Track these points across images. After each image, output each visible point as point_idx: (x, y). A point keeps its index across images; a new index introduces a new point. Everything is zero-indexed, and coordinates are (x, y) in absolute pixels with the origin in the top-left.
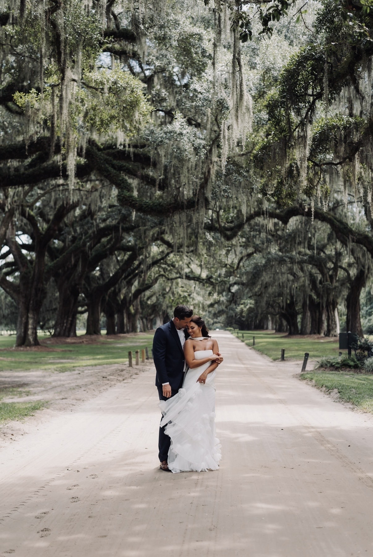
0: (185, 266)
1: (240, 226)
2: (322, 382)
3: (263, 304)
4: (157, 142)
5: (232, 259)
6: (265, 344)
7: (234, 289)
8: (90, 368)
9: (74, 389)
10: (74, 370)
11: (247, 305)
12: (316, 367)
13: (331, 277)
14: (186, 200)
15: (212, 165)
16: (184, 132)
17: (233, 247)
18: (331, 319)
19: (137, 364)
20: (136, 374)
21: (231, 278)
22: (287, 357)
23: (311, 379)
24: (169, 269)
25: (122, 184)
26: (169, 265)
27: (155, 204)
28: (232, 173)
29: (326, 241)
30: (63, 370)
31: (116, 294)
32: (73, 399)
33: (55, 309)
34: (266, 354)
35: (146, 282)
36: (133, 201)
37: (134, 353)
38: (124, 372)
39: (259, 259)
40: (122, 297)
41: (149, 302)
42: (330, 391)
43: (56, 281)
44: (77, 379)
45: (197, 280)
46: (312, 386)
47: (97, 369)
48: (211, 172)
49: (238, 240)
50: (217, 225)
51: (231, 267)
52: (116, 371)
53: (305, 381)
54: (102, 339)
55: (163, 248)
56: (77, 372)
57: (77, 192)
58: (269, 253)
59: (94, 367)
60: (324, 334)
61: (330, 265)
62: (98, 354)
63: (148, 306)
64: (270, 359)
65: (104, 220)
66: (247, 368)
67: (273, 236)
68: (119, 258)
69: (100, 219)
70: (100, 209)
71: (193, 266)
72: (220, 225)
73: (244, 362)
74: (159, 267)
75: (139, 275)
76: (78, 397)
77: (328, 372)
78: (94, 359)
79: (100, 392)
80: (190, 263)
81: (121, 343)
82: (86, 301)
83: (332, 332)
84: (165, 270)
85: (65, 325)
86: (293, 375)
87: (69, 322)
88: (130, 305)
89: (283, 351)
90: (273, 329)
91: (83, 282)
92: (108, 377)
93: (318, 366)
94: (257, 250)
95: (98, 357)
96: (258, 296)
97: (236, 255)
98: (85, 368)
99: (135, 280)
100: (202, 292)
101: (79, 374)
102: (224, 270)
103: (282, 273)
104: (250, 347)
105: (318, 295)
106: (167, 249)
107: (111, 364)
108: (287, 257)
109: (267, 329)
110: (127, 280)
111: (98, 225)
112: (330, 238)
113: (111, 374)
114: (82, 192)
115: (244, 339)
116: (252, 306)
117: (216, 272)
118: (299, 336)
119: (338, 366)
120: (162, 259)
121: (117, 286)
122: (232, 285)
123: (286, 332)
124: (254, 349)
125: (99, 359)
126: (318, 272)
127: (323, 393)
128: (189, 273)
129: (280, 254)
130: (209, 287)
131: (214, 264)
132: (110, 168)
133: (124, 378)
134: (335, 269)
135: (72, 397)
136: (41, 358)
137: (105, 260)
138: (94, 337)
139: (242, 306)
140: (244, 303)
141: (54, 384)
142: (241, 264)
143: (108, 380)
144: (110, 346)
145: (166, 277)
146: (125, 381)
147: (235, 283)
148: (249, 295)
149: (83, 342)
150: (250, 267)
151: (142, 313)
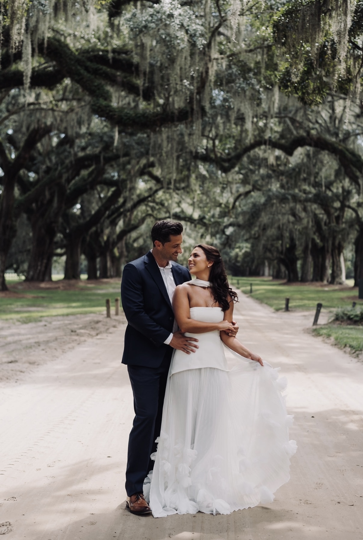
0: (175, 205)
1: (238, 157)
2: (345, 341)
3: (261, 247)
4: (140, 27)
5: (227, 198)
6: (263, 291)
7: (229, 231)
8: (60, 318)
9: (31, 347)
10: (40, 321)
11: (243, 249)
12: (330, 321)
13: (338, 218)
14: (176, 109)
15: (211, 63)
16: (176, 13)
17: (229, 185)
18: (336, 266)
19: (117, 314)
20: (114, 327)
21: (226, 219)
22: (291, 307)
23: (329, 336)
24: (157, 207)
25: (98, 91)
26: (157, 204)
27: (139, 115)
28: (235, 80)
29: (333, 178)
30: (26, 321)
31: (99, 234)
32: (25, 363)
33: (29, 251)
34: (266, 303)
35: (133, 222)
36: (110, 111)
37: (114, 300)
38: (100, 325)
39: (258, 197)
40: (105, 238)
41: (135, 245)
42: (357, 352)
43: (29, 219)
44: (40, 333)
45: (188, 221)
46: (332, 345)
47: (68, 320)
48: (210, 72)
49: (235, 176)
50: (212, 156)
51: (227, 206)
52: (90, 323)
53: (320, 339)
54: (81, 284)
55: (152, 184)
56: (43, 323)
57: (50, 112)
58: (270, 190)
59: (65, 318)
60: (328, 281)
61: (337, 205)
62: (74, 301)
63: (134, 249)
64: (272, 310)
65: (83, 149)
66: (247, 321)
67: (274, 171)
68: (102, 195)
69: (79, 147)
70: (79, 136)
71: (184, 206)
72: (216, 155)
73: (243, 312)
74: (147, 205)
75: (124, 214)
76: (32, 359)
77: (345, 327)
78: (68, 307)
79: (64, 352)
80: (180, 202)
81: (102, 289)
82: (65, 242)
83: (337, 280)
84: (153, 208)
85: (39, 268)
86: (303, 330)
87: (44, 265)
88: (113, 248)
89: (288, 300)
90: (269, 275)
91: (60, 220)
92: (78, 331)
93: (333, 318)
94: (255, 188)
95: (74, 304)
96: (255, 240)
97: (231, 193)
98: (54, 318)
99: (120, 220)
100: (193, 235)
101: (45, 325)
102: (218, 209)
103: (284, 214)
104: (247, 295)
105: (323, 238)
106: (156, 185)
107: (86, 313)
108: (290, 194)
109: (263, 275)
110: (111, 219)
111: (76, 154)
112: (338, 174)
113: (84, 327)
114: (56, 113)
115: (240, 285)
116: (248, 250)
117: (209, 212)
118: (299, 283)
119: (357, 319)
120: (150, 196)
121: (99, 225)
122: (227, 227)
123: (284, 278)
124: (252, 297)
125: (74, 307)
126: (323, 212)
127: (348, 355)
128: (180, 212)
129: (283, 191)
130: (201, 228)
131: (207, 203)
132: (82, 71)
133: (98, 332)
134: (342, 209)
135: (24, 359)
136: (7, 304)
137: (85, 196)
138: (73, 282)
139: (237, 250)
140: (239, 247)
141: (10, 339)
142: (237, 204)
143: (78, 335)
144: (89, 292)
145: (154, 217)
146: (98, 337)
147: (231, 225)
148: (245, 238)
149: (59, 288)
150: (247, 206)
151: (127, 257)
